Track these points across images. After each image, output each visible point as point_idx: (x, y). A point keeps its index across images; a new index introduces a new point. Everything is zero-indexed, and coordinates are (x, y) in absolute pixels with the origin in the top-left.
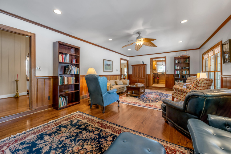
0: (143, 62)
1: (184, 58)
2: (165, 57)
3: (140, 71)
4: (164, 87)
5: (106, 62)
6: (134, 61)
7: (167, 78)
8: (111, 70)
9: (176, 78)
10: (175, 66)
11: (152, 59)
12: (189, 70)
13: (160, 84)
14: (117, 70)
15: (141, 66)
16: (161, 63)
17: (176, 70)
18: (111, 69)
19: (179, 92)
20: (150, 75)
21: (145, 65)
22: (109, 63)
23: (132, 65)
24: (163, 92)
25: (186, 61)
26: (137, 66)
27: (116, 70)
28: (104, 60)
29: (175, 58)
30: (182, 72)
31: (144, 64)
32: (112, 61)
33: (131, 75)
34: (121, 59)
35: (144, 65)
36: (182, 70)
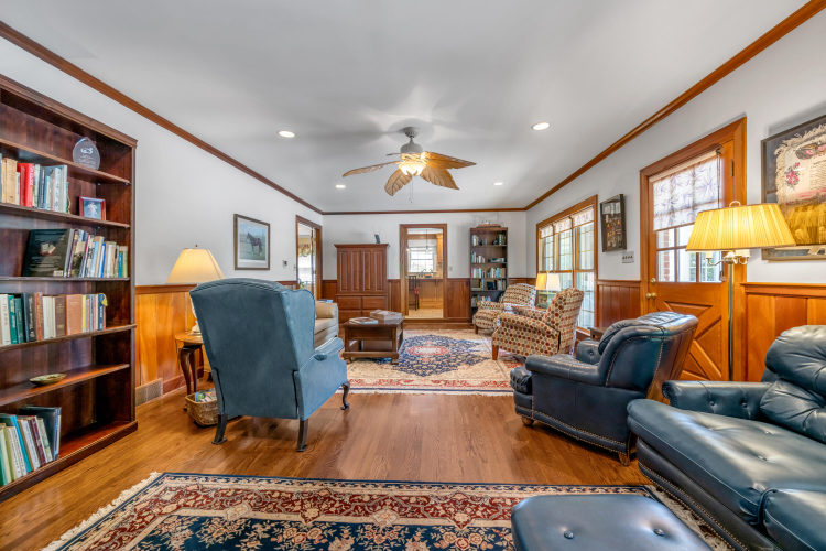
0: (377, 237)
1: (492, 233)
2: (444, 227)
3: (366, 268)
4: (441, 317)
5: (245, 228)
6: (341, 230)
7: (448, 290)
8: (263, 263)
9: (473, 289)
10: (471, 254)
11: (404, 228)
12: (504, 266)
13: (420, 311)
14: (286, 263)
15: (372, 250)
16: (423, 242)
17: (473, 265)
18: (264, 259)
19: (513, 332)
20: (399, 281)
21: (386, 245)
22: (257, 231)
23: (337, 246)
24: (448, 335)
25: (498, 240)
26: (358, 249)
27: (282, 263)
28: (236, 217)
29: (473, 232)
30: (489, 271)
31: (382, 242)
32: (269, 225)
33: (335, 282)
34: (299, 219)
35: (381, 248)
36: (489, 266)
